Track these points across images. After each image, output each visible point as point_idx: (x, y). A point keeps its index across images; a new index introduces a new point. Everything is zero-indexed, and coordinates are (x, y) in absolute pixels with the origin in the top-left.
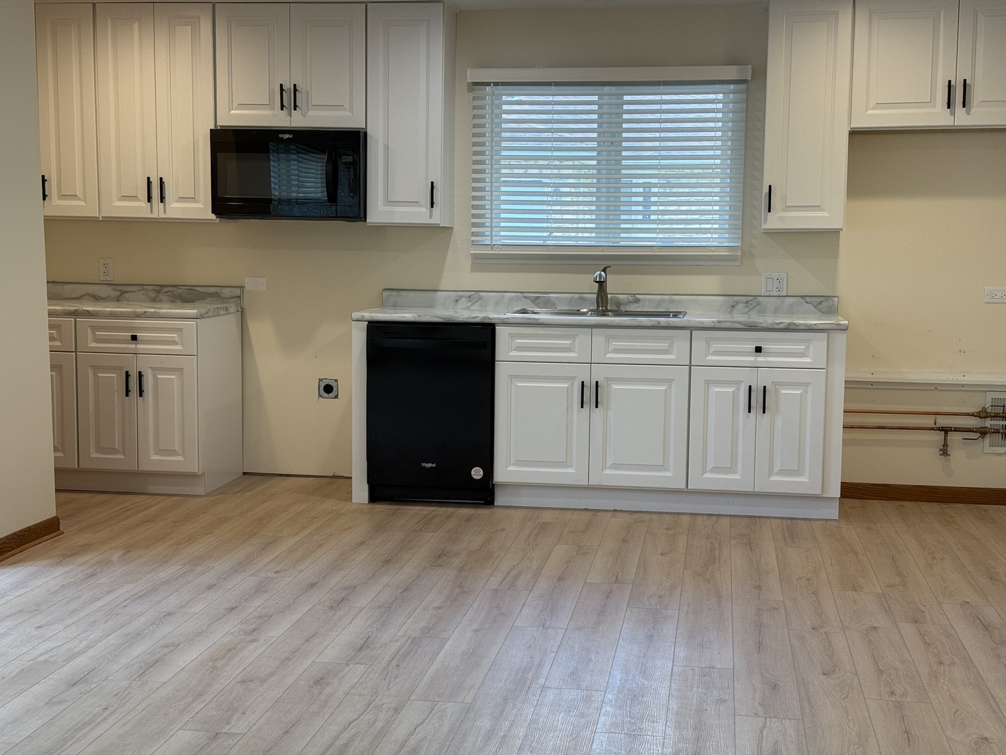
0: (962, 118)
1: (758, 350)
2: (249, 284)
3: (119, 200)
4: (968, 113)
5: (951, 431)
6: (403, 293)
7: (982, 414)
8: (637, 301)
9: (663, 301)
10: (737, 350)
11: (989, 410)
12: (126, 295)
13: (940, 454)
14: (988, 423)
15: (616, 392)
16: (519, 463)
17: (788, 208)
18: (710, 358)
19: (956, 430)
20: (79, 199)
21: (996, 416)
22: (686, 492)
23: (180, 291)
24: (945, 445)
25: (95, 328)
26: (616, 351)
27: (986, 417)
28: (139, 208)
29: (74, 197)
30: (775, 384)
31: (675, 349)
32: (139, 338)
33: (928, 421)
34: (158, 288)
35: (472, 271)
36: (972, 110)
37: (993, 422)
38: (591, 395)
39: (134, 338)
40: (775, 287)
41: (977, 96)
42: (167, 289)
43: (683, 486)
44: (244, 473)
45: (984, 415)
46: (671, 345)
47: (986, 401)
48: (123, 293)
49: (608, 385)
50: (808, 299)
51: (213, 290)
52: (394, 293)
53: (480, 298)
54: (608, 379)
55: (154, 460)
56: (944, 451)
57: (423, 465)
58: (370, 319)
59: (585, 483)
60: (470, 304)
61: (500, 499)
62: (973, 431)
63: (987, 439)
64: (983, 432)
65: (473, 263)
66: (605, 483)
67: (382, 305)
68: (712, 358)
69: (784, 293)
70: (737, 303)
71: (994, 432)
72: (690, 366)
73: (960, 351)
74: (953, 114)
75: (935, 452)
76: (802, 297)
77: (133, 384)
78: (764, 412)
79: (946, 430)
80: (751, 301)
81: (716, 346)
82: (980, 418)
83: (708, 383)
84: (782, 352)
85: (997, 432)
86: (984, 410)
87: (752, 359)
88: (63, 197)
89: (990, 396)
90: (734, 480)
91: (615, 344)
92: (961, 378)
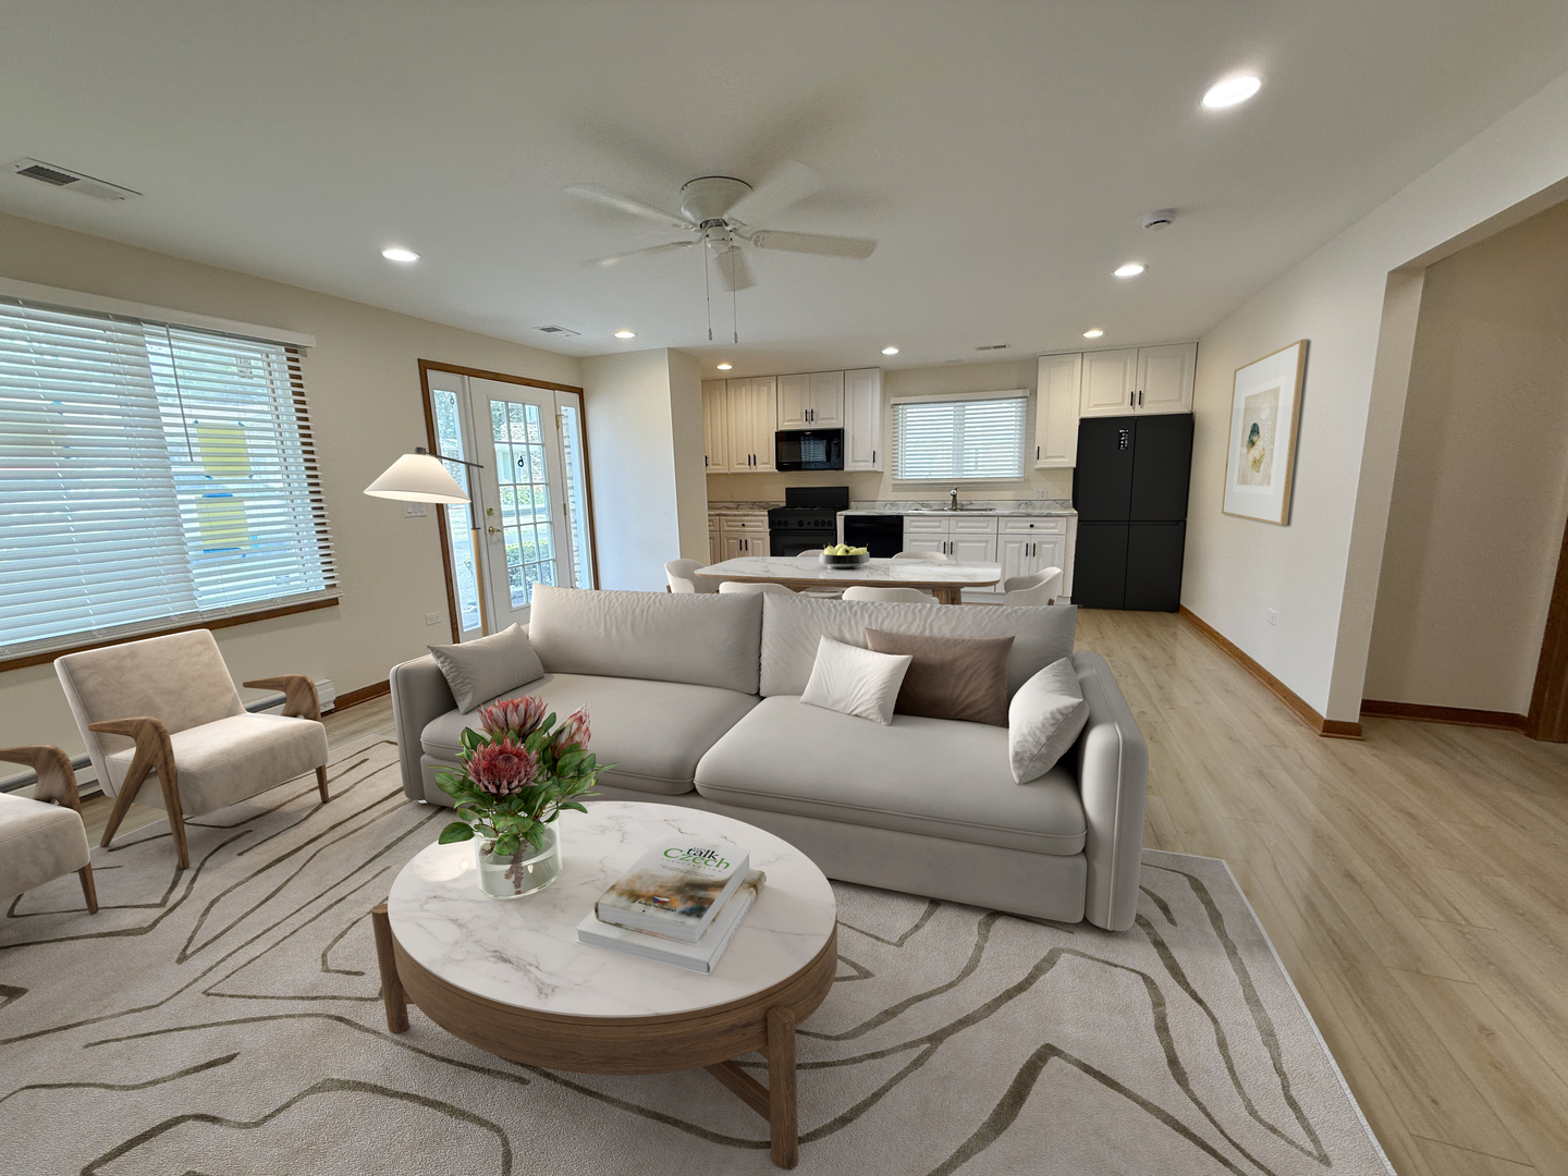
0: (1138, 411)
1: (1031, 526)
3: (737, 465)
6: (860, 503)
8: (972, 504)
9: (985, 503)
10: (1021, 526)
15: (961, 547)
17: (1047, 457)
25: (727, 521)
26: (961, 527)
28: (745, 468)
29: (719, 465)
30: (1040, 542)
31: (990, 526)
32: (745, 525)
35: (892, 492)
36: (1144, 407)
38: (949, 548)
40: (1041, 496)
46: (988, 524)
48: (739, 506)
49: (957, 544)
50: (1057, 502)
52: (856, 503)
53: (896, 504)
54: (957, 541)
58: (845, 515)
60: (891, 507)
65: (893, 488)
68: (1008, 531)
69: (1045, 499)
70: (1021, 504)
72: (997, 535)
74: (1134, 409)
76: (1054, 500)
78: (1034, 556)
80: (1028, 503)
81: (1010, 525)
83: (1007, 542)
84: (1044, 527)
87: (1029, 530)
88: (713, 465)
91: (961, 524)
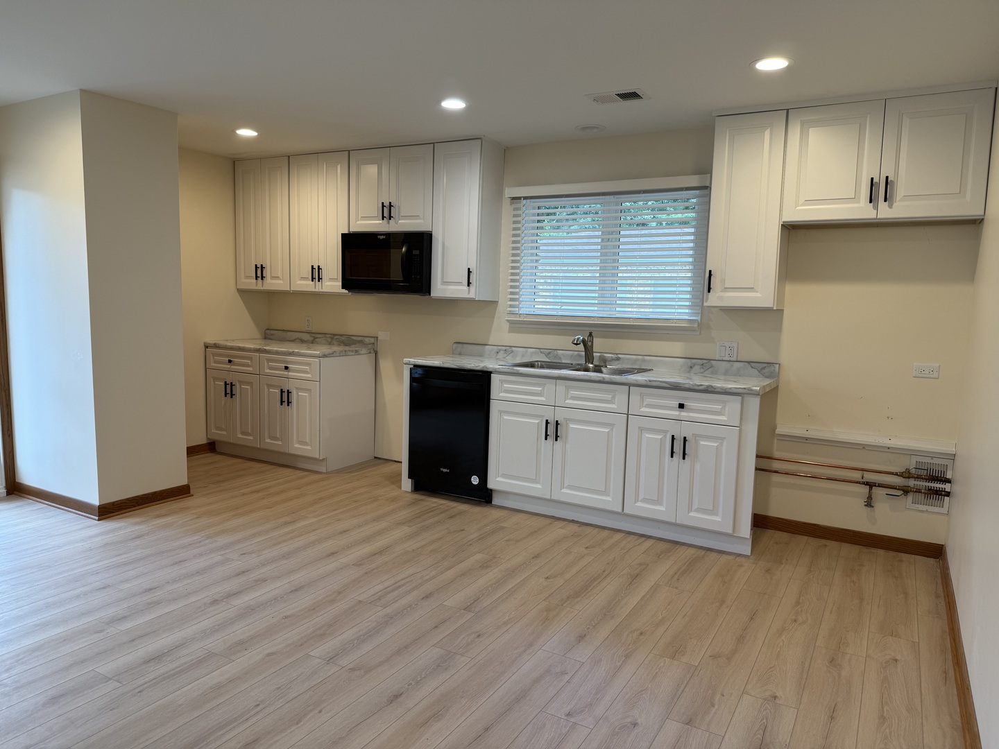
0: (885, 212)
1: (681, 406)
2: (382, 336)
3: (300, 280)
4: (890, 206)
5: (875, 486)
6: (465, 346)
7: (906, 474)
8: (618, 359)
9: (637, 360)
10: (665, 405)
11: (913, 471)
12: (316, 340)
13: (865, 505)
14: (912, 483)
15: (573, 429)
16: (504, 476)
17: (726, 289)
18: (643, 409)
19: (880, 486)
20: (280, 279)
21: (918, 477)
22: (622, 514)
23: (343, 338)
24: (870, 497)
25: (269, 360)
26: (574, 398)
27: (909, 478)
28: (308, 285)
29: (278, 278)
30: (695, 436)
31: (618, 401)
32: (290, 368)
33: (857, 475)
34: (332, 336)
35: (509, 332)
36: (895, 204)
37: (916, 483)
38: (553, 430)
39: (286, 368)
40: (727, 355)
41: (900, 191)
42: (336, 337)
43: (620, 510)
44: (375, 458)
45: (907, 475)
46: (614, 397)
47: (911, 464)
48: (315, 338)
49: (567, 424)
50: (753, 365)
51: (360, 339)
52: (460, 345)
53: (512, 352)
54: (567, 420)
55: (296, 448)
56: (869, 503)
57: (442, 469)
58: (413, 363)
59: (548, 497)
60: (506, 355)
61: (496, 501)
62: (896, 489)
63: (910, 497)
64: (906, 491)
65: (510, 327)
66: (563, 499)
67: (454, 353)
68: (645, 410)
69: (734, 359)
70: (695, 365)
71: (916, 492)
72: (628, 415)
73: (888, 418)
74: (876, 208)
75: (861, 502)
76: (749, 362)
77: (286, 398)
78: (684, 458)
79: (871, 485)
80: (706, 364)
81: (648, 400)
82: (904, 478)
83: (641, 430)
84: (702, 410)
85: (919, 491)
86: (908, 471)
87: (677, 413)
88: (273, 278)
89: (914, 460)
90: (660, 510)
91: (574, 393)
92: (889, 442)
